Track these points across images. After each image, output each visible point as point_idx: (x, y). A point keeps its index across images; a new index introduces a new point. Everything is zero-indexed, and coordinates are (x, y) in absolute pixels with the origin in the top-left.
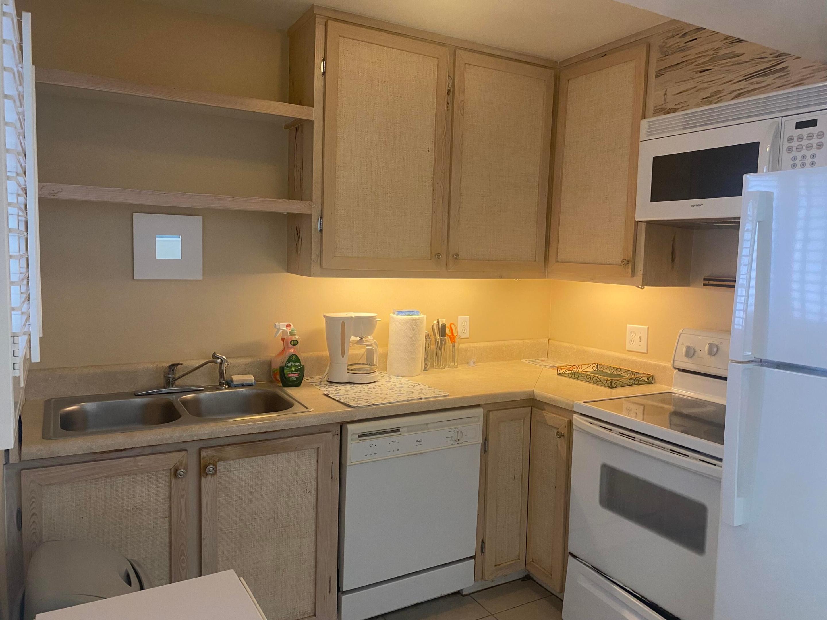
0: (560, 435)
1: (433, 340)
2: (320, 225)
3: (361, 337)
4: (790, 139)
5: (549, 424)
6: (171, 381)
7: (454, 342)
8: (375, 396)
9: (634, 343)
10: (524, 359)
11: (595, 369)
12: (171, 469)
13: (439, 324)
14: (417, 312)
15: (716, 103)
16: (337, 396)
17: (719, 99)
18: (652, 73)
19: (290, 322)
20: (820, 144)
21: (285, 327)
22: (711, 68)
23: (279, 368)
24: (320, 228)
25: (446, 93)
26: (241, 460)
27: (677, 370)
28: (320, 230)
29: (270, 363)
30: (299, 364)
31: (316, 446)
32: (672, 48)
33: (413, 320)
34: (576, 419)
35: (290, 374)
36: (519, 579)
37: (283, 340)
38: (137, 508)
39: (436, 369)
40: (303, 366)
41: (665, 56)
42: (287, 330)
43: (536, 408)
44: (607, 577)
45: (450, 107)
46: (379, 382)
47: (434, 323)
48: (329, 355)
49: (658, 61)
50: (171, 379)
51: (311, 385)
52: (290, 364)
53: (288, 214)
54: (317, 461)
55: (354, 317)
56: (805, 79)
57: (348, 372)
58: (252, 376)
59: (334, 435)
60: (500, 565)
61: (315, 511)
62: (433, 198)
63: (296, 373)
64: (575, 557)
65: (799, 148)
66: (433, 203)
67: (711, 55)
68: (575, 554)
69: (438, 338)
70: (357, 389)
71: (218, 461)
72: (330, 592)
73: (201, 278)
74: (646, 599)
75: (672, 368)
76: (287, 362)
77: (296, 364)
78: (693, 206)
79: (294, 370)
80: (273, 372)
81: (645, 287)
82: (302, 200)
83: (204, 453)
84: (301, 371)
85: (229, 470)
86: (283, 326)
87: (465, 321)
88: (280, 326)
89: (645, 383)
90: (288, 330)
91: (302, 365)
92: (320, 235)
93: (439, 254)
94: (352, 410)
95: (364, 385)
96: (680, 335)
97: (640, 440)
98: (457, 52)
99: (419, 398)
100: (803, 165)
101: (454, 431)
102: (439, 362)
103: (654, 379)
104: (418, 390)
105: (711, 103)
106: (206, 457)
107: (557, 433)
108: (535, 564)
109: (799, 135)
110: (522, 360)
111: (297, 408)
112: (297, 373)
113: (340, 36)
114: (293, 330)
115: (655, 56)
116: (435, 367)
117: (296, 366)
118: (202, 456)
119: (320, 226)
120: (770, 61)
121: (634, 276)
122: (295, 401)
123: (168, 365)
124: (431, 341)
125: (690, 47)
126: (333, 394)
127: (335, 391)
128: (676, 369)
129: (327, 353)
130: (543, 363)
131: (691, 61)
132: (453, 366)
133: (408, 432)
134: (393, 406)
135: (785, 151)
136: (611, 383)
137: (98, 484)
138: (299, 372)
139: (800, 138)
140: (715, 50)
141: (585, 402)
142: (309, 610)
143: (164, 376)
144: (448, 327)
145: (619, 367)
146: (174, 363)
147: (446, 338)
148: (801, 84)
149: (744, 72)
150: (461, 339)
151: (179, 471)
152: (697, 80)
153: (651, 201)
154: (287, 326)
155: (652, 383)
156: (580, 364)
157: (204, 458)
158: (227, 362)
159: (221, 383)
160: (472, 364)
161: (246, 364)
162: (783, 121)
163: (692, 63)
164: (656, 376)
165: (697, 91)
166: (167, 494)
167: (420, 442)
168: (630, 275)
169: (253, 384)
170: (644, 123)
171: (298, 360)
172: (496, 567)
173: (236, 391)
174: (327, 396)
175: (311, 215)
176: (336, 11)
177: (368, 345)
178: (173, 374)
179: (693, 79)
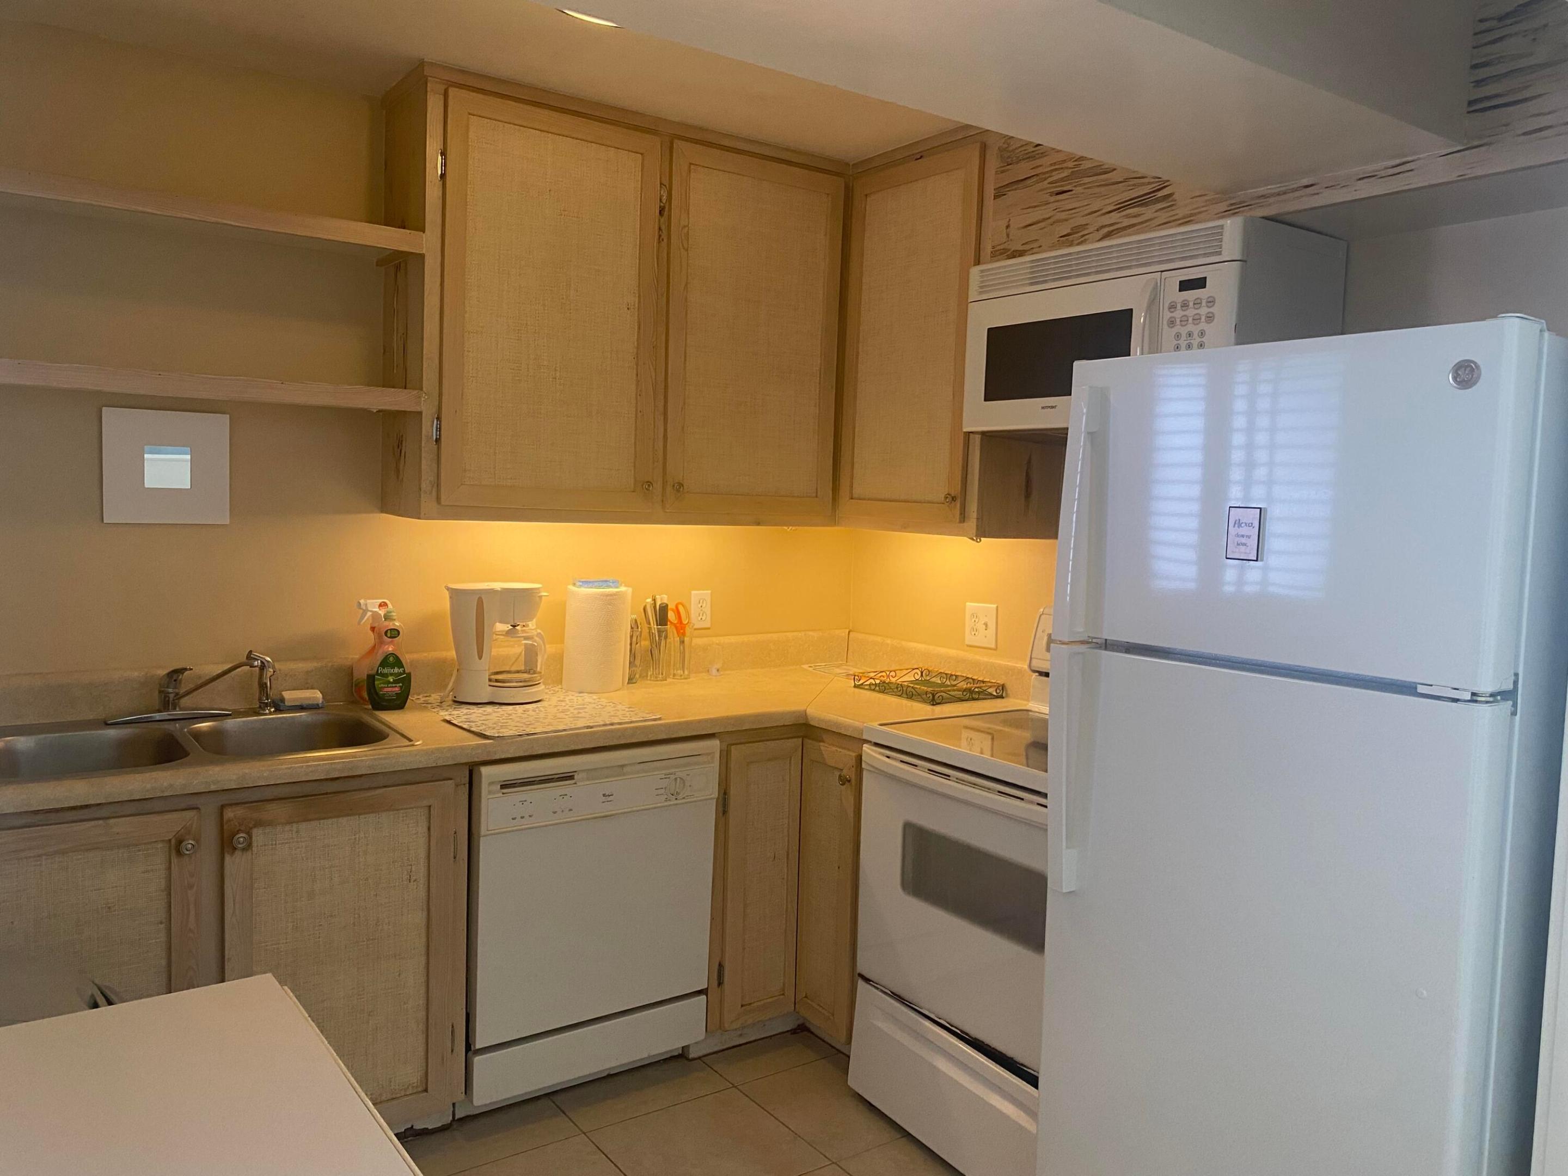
0: (844, 781)
1: (646, 631)
2: (437, 430)
3: (513, 624)
4: (1172, 307)
5: (829, 764)
6: (171, 699)
7: (684, 634)
8: (533, 722)
9: (977, 634)
10: (808, 664)
11: (917, 677)
12: (170, 840)
13: (655, 603)
14: (616, 583)
15: (1079, 244)
16: (465, 722)
17: (1082, 239)
18: (990, 191)
19: (384, 599)
20: (1211, 315)
21: (377, 607)
22: (1071, 189)
23: (366, 678)
24: (437, 435)
25: (658, 212)
26: (295, 825)
27: (1037, 674)
28: (436, 438)
29: (350, 671)
30: (401, 670)
31: (426, 803)
32: (1018, 153)
33: (607, 595)
34: (868, 754)
35: (385, 687)
36: (788, 1031)
37: (373, 629)
38: (109, 908)
39: (650, 680)
40: (409, 675)
41: (1008, 165)
42: (380, 612)
43: (809, 739)
44: (914, 1006)
45: (664, 235)
46: (546, 702)
47: (647, 603)
48: (455, 657)
49: (996, 173)
50: (172, 696)
51: (424, 706)
52: (386, 671)
53: (379, 411)
54: (429, 829)
55: (499, 589)
56: (1195, 214)
57: (490, 686)
58: (319, 692)
59: (457, 785)
60: (750, 1004)
61: (425, 913)
62: (637, 389)
63: (396, 687)
64: (867, 980)
65: (1184, 321)
66: (636, 395)
67: (1070, 168)
68: (868, 976)
69: (655, 627)
70: (502, 713)
71: (255, 826)
72: (452, 1051)
73: (228, 522)
74: (967, 1034)
75: (1028, 670)
76: (380, 666)
77: (396, 670)
78: (1043, 408)
79: (392, 680)
80: (356, 685)
81: (982, 539)
82: (405, 388)
83: (229, 814)
84: (405, 682)
85: (274, 842)
86: (373, 606)
87: (704, 600)
88: (368, 605)
89: (990, 697)
90: (382, 612)
91: (406, 671)
92: (436, 447)
93: (650, 483)
94: (490, 743)
95: (518, 706)
96: (1040, 616)
97: (957, 779)
98: (675, 146)
99: (608, 723)
100: (1189, 347)
101: (669, 778)
102: (656, 669)
103: (1006, 691)
104: (609, 712)
105: (1071, 244)
106: (232, 820)
107: (840, 776)
108: (809, 1001)
109: (1183, 301)
110: (803, 666)
111: (394, 739)
112: (398, 685)
113: (470, 114)
114: (391, 612)
115: (993, 164)
116: (649, 678)
117: (395, 674)
118: (226, 817)
119: (437, 433)
120: (1149, 183)
121: (964, 521)
122: (390, 730)
123: (165, 672)
124: (641, 632)
125: (1042, 153)
126: (461, 720)
127: (464, 715)
128: (1035, 671)
129: (453, 654)
130: (838, 671)
131: (1044, 176)
132: (681, 676)
133: (588, 779)
134: (561, 736)
135: (1165, 326)
136: (934, 696)
137: (41, 865)
138: (401, 684)
139: (1185, 305)
140: (1076, 161)
141: (881, 725)
142: (416, 1081)
143: (160, 692)
144: (672, 610)
145: (953, 673)
146: (178, 667)
147: (668, 626)
148: (1189, 221)
149: (1115, 199)
150: (695, 629)
151: (184, 844)
152: (1053, 206)
153: (987, 399)
154: (380, 605)
155: (1003, 698)
156: (891, 669)
157: (229, 821)
158: (273, 667)
159: (264, 703)
160: (714, 672)
161: (308, 672)
162: (1163, 278)
163: (1045, 179)
164: (1009, 686)
165: (1052, 225)
166: (163, 883)
167: (609, 796)
168: (958, 520)
169: (320, 705)
170: (975, 271)
171: (398, 663)
172: (744, 1008)
173: (290, 717)
174: (449, 722)
175: (420, 413)
176: (463, 72)
177: (526, 638)
178: (175, 688)
179: (1047, 204)
